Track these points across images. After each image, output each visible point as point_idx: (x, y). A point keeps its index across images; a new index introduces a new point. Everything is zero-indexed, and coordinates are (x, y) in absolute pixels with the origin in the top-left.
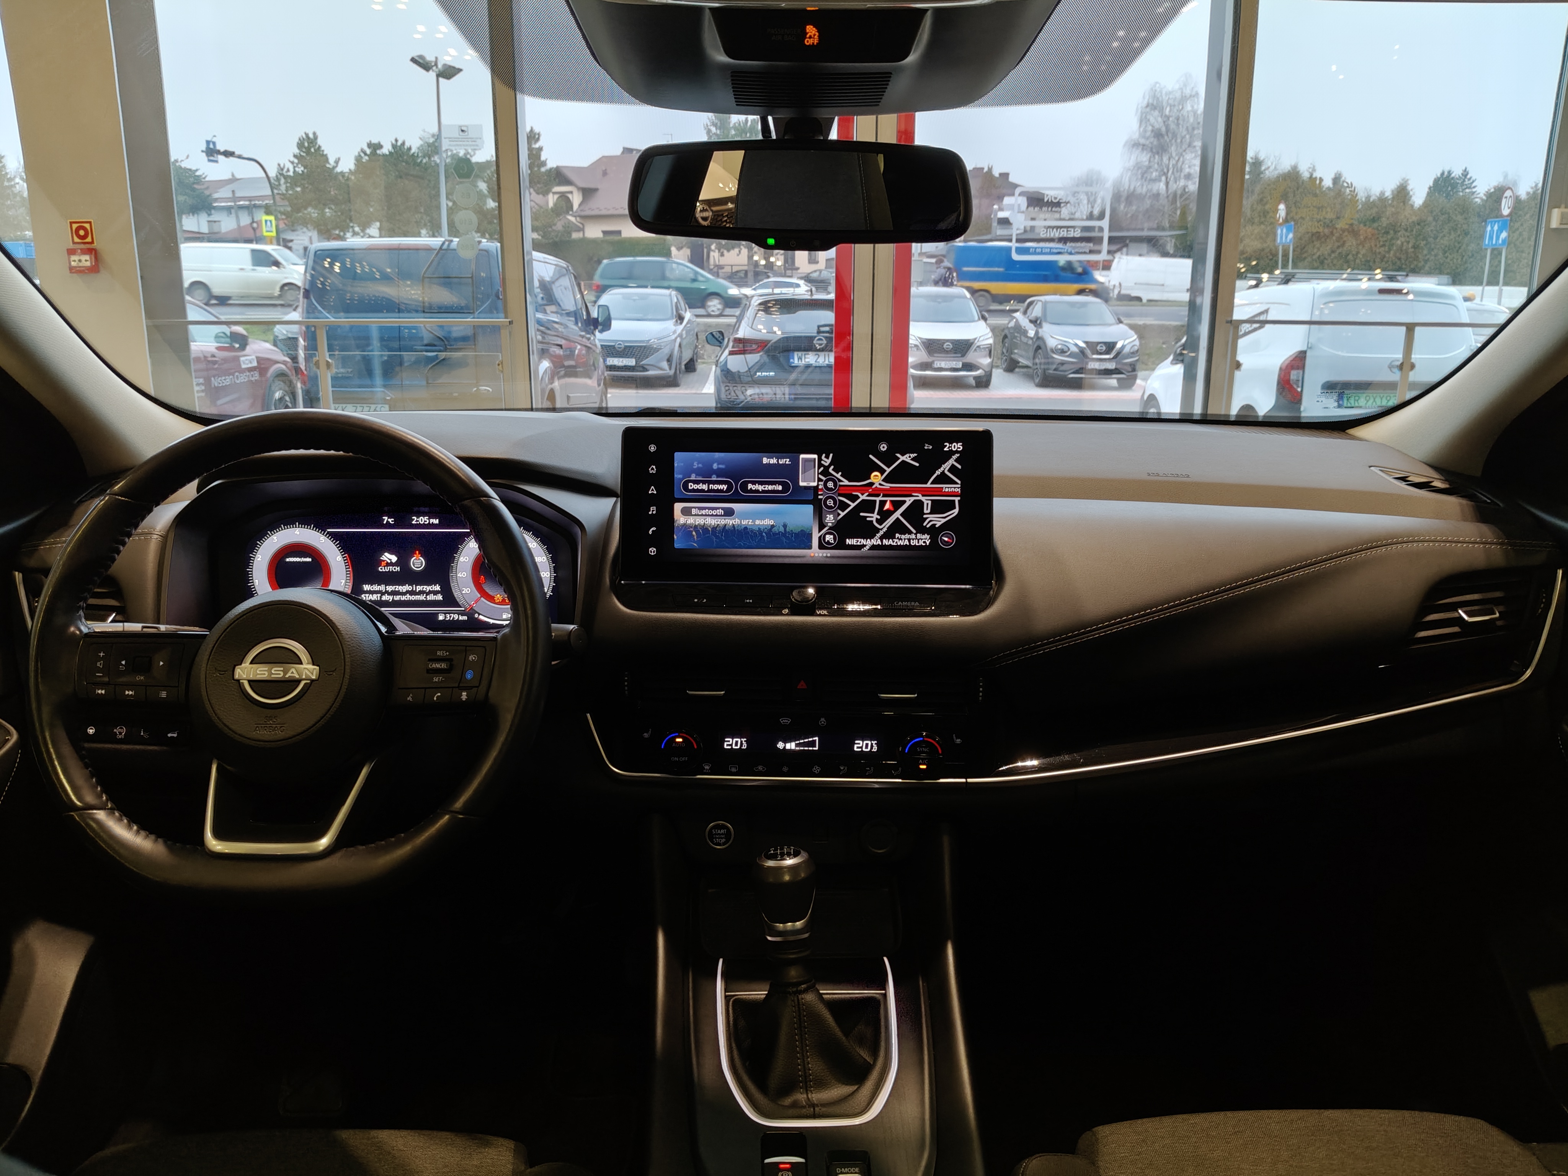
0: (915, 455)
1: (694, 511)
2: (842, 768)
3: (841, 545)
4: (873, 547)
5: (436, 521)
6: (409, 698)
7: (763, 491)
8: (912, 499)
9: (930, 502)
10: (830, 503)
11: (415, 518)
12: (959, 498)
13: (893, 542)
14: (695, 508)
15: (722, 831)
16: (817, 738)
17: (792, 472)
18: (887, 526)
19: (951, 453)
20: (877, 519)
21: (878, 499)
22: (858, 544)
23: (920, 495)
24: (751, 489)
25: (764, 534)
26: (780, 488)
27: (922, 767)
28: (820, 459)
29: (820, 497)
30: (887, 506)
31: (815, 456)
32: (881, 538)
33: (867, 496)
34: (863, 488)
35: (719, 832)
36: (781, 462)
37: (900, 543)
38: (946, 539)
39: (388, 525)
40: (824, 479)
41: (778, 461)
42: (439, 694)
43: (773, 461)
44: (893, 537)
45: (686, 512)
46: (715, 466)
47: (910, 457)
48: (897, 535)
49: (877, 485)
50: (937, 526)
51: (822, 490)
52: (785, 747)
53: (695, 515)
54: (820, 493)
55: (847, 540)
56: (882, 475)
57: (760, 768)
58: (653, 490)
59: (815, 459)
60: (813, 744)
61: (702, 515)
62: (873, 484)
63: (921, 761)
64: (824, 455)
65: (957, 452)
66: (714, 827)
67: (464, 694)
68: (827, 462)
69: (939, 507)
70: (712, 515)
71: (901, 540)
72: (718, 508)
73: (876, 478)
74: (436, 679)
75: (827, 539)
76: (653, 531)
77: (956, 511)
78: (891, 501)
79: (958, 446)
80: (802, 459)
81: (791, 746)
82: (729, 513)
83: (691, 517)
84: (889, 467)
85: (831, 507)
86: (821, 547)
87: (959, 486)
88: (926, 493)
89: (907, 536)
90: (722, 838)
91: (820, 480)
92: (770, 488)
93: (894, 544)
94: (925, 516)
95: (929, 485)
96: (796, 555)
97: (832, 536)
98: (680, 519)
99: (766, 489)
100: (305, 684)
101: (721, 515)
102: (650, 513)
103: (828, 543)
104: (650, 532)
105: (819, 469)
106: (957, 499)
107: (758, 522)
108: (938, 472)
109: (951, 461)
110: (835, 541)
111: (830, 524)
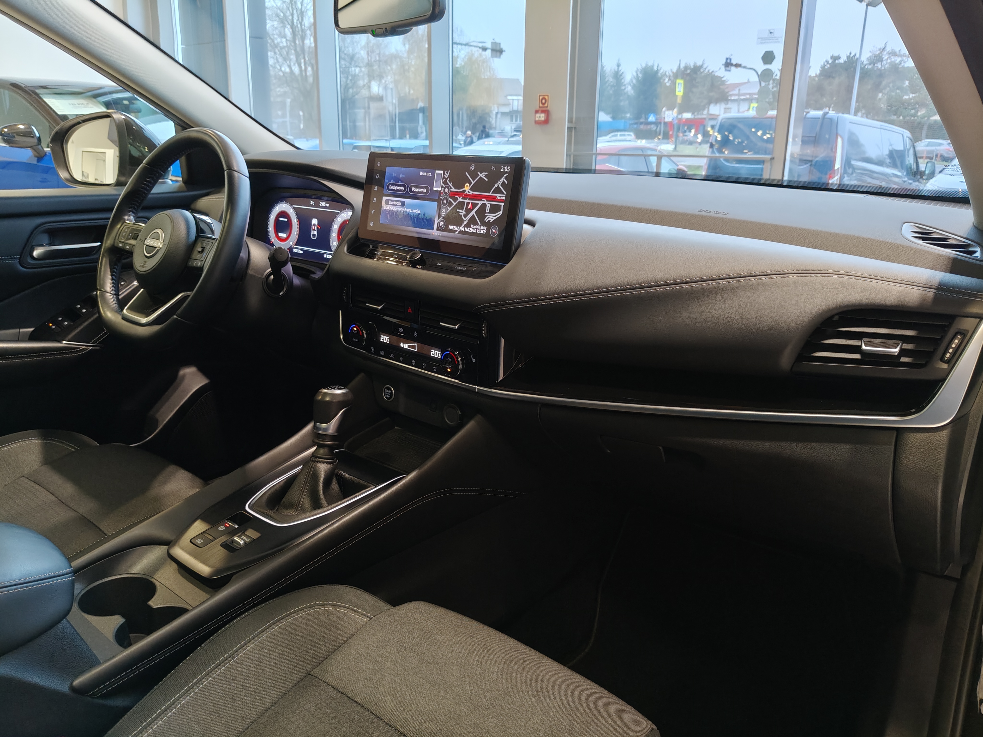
0: (487, 173)
1: (390, 202)
2: (424, 364)
3: (446, 230)
4: (461, 232)
5: (327, 205)
6: (190, 263)
8: (482, 202)
9: (489, 205)
10: (445, 201)
11: (321, 202)
14: (390, 200)
15: (389, 391)
16: (416, 344)
17: (429, 182)
18: (468, 219)
19: (504, 173)
20: (464, 214)
21: (466, 201)
22: (454, 229)
23: (485, 200)
24: (414, 190)
25: (415, 219)
26: (425, 191)
27: (449, 370)
29: (441, 198)
30: (470, 206)
32: (464, 227)
33: (462, 199)
34: (460, 194)
38: (494, 231)
39: (312, 206)
41: (426, 174)
42: (195, 262)
45: (387, 202)
46: (401, 176)
47: (484, 175)
48: (472, 226)
50: (491, 222)
52: (403, 346)
54: (441, 195)
55: (449, 226)
56: (470, 185)
57: (392, 355)
59: (442, 174)
60: (413, 347)
61: (392, 205)
62: (465, 191)
63: (448, 366)
64: (446, 171)
65: (507, 172)
68: (447, 175)
69: (494, 209)
70: (396, 205)
71: (473, 229)
72: (399, 201)
73: (467, 188)
76: (373, 212)
77: (501, 212)
78: (472, 203)
79: (507, 169)
80: (436, 173)
81: (406, 346)
82: (403, 204)
83: (388, 206)
84: (474, 181)
85: (444, 205)
86: (438, 229)
87: (505, 196)
88: (489, 198)
89: (476, 227)
90: (389, 395)
91: (442, 187)
93: (470, 231)
94: (486, 214)
95: (490, 194)
96: (427, 233)
97: (443, 223)
98: (385, 207)
99: (420, 191)
100: (158, 249)
101: (399, 206)
103: (441, 227)
105: (443, 179)
106: (503, 204)
107: (414, 211)
108: (496, 186)
109: (503, 179)
110: (444, 226)
111: (443, 215)
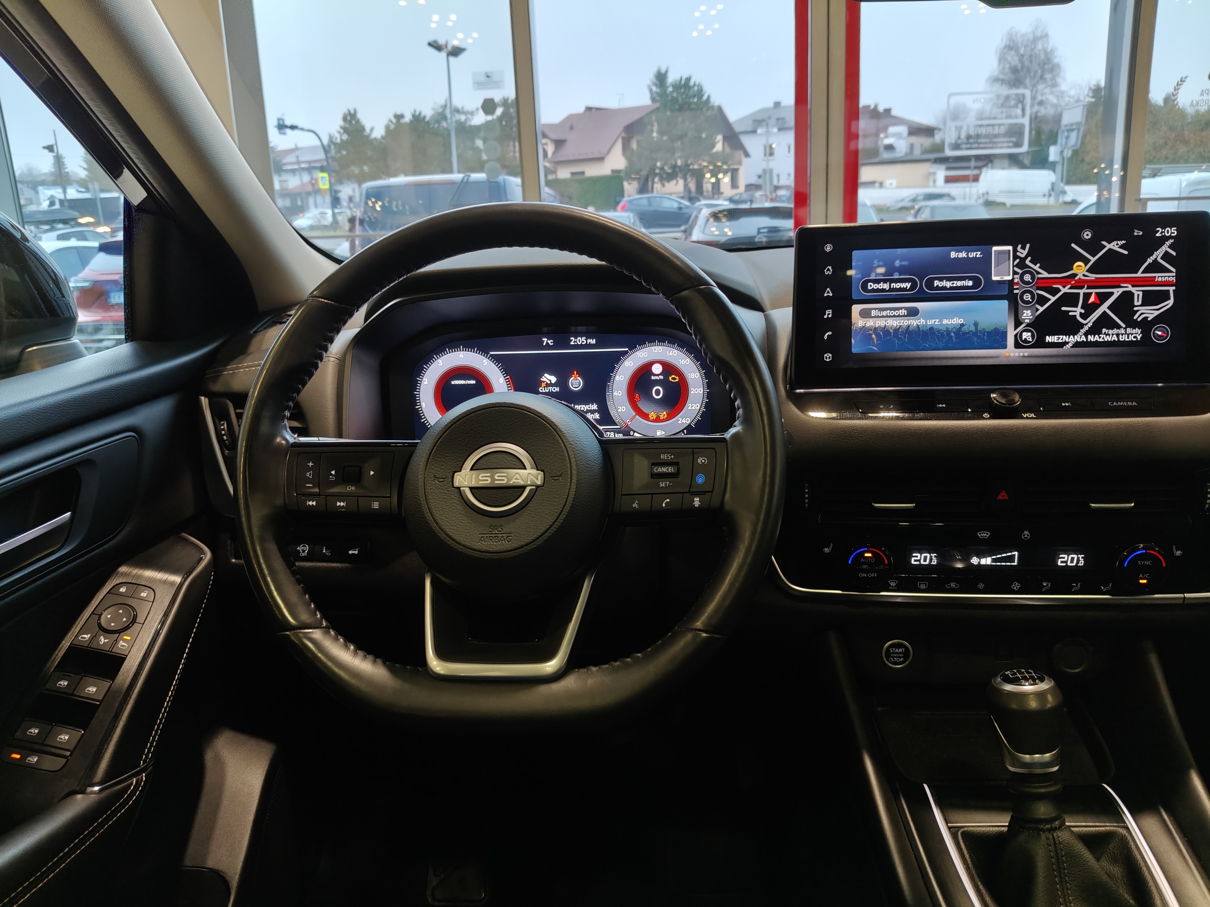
0: (1124, 242)
1: (873, 313)
2: (1045, 584)
3: (1040, 343)
4: (1077, 345)
5: (593, 341)
6: (635, 505)
7: (951, 288)
8: (1121, 290)
9: (1141, 294)
10: (1027, 297)
11: (572, 338)
12: (1174, 288)
13: (1100, 337)
14: (875, 309)
15: (900, 650)
16: (1016, 553)
17: (984, 265)
18: (1093, 321)
19: (1164, 239)
20: (1081, 313)
21: (1082, 292)
22: (1060, 341)
23: (1130, 286)
24: (937, 286)
25: (952, 334)
26: (970, 283)
27: (1141, 581)
28: (1015, 251)
29: (1015, 291)
30: (1092, 299)
31: (1010, 248)
32: (1086, 334)
33: (1070, 288)
34: (1064, 281)
35: (897, 650)
36: (972, 255)
37: (1107, 339)
38: (1160, 333)
39: (548, 347)
40: (1020, 271)
41: (967, 254)
42: (668, 500)
43: (962, 255)
44: (1099, 333)
45: (865, 314)
46: (897, 263)
47: (1117, 244)
48: (1104, 330)
49: (1080, 276)
50: (1149, 319)
51: (1017, 284)
52: (979, 562)
53: (875, 317)
54: (1015, 287)
55: (1047, 337)
56: (1086, 265)
57: (953, 585)
58: (828, 292)
59: (1009, 251)
60: (1011, 559)
61: (883, 317)
62: (1075, 275)
63: (1141, 576)
64: (1020, 246)
65: (1170, 237)
66: (891, 646)
67: (697, 499)
68: (1023, 253)
69: (1150, 299)
70: (894, 316)
71: (1108, 336)
72: (901, 308)
73: (1080, 269)
74: (662, 484)
75: (1024, 337)
76: (828, 336)
77: (1171, 302)
78: (1096, 293)
79: (1172, 231)
80: (995, 251)
81: (987, 561)
82: (913, 313)
83: (871, 320)
84: (1094, 256)
85: (1028, 302)
86: (1017, 345)
87: (1174, 274)
88: (1136, 283)
89: (1115, 331)
90: (900, 657)
91: (1015, 273)
92: (959, 283)
93: (1101, 340)
94: (1135, 309)
95: (1139, 274)
96: (989, 355)
97: (1029, 334)
98: (858, 321)
99: (954, 285)
100: (531, 490)
101: (904, 316)
102: (826, 317)
103: (1025, 341)
104: (826, 337)
105: (1014, 261)
106: (1171, 289)
107: (945, 322)
108: (1150, 260)
109: (1165, 248)
110: (1033, 339)
111: (1027, 321)
